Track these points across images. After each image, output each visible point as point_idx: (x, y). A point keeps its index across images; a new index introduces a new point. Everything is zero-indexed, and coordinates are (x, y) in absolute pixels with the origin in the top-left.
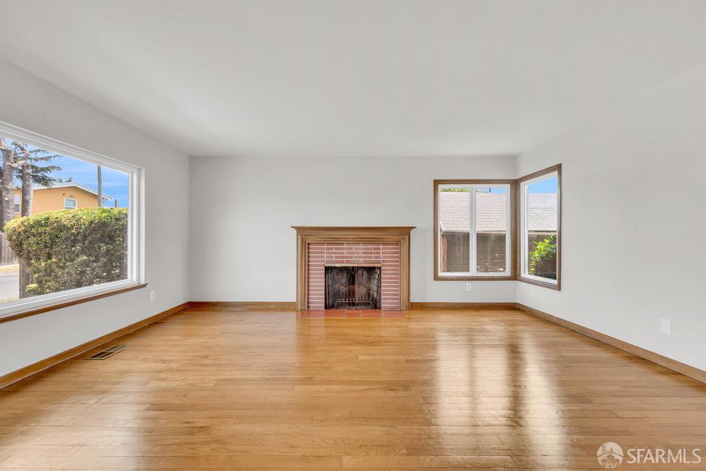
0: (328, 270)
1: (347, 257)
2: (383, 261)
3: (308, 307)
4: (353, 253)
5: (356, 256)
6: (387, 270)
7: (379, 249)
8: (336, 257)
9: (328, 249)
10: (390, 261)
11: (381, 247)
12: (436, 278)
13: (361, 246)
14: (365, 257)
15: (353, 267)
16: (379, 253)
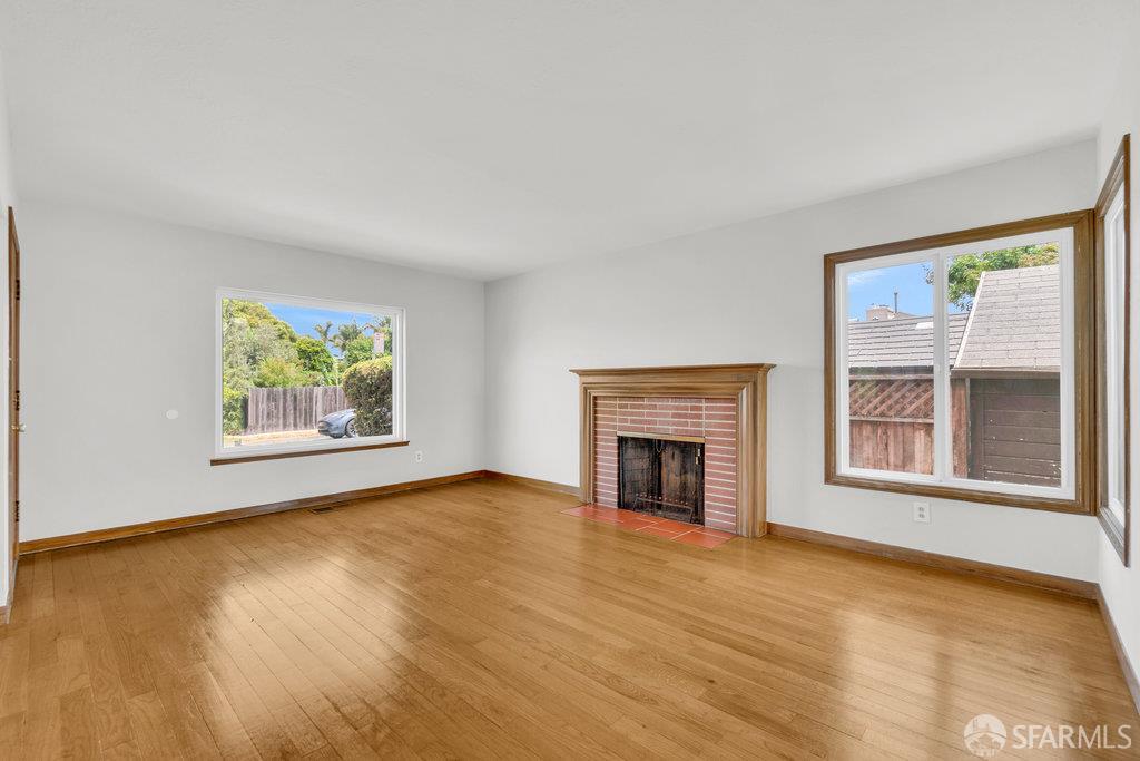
0: (622, 441)
1: (649, 422)
2: (708, 433)
3: (596, 500)
4: (656, 415)
5: (663, 420)
6: (716, 451)
7: (700, 409)
8: (633, 421)
9: (621, 407)
10: (719, 434)
11: (704, 405)
12: (831, 477)
13: (671, 403)
14: (674, 424)
15: (659, 441)
16: (699, 417)
